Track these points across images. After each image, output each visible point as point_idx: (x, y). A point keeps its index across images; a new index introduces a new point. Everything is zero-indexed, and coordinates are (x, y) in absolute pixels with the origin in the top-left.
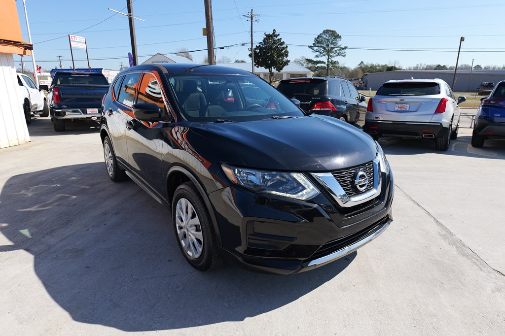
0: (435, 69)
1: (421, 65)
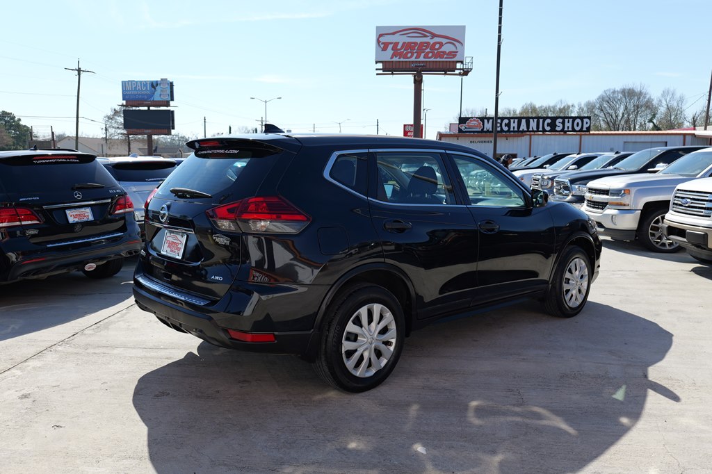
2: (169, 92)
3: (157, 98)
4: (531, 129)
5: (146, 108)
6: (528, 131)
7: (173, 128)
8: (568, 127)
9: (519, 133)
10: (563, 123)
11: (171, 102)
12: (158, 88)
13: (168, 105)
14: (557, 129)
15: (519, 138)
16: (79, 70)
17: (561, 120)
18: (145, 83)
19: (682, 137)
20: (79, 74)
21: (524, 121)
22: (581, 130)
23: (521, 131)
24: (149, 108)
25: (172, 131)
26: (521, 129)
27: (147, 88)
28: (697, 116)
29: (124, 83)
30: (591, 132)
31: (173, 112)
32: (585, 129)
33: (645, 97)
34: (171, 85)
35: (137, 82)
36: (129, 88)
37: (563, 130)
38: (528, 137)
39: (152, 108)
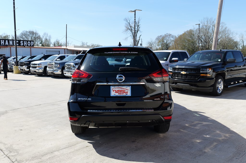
4: (10, 44)
6: (9, 45)
8: (25, 44)
9: (5, 46)
10: (23, 43)
14: (21, 45)
15: (6, 48)
17: (22, 42)
19: (64, 49)
21: (7, 41)
22: (30, 46)
23: (6, 45)
26: (6, 44)
28: (55, 43)
30: (34, 47)
32: (32, 45)
33: (38, 35)
37: (23, 45)
38: (9, 48)
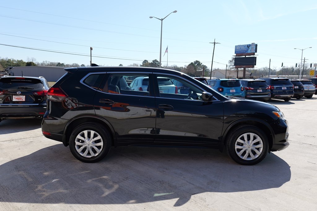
0: (57, 66)
1: (46, 62)
2: (255, 49)
3: (249, 52)
5: (244, 57)
7: (256, 65)
11: (255, 53)
12: (250, 48)
13: (254, 54)
16: (215, 43)
18: (244, 46)
20: (214, 45)
24: (245, 56)
25: (255, 66)
27: (245, 47)
29: (236, 46)
31: (256, 58)
34: (256, 45)
35: (241, 45)
36: (238, 48)
39: (247, 56)
